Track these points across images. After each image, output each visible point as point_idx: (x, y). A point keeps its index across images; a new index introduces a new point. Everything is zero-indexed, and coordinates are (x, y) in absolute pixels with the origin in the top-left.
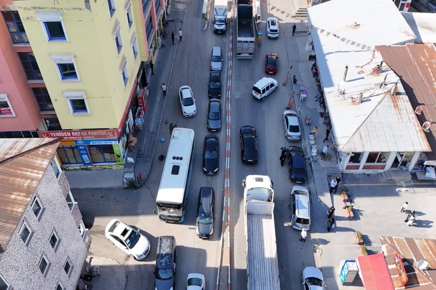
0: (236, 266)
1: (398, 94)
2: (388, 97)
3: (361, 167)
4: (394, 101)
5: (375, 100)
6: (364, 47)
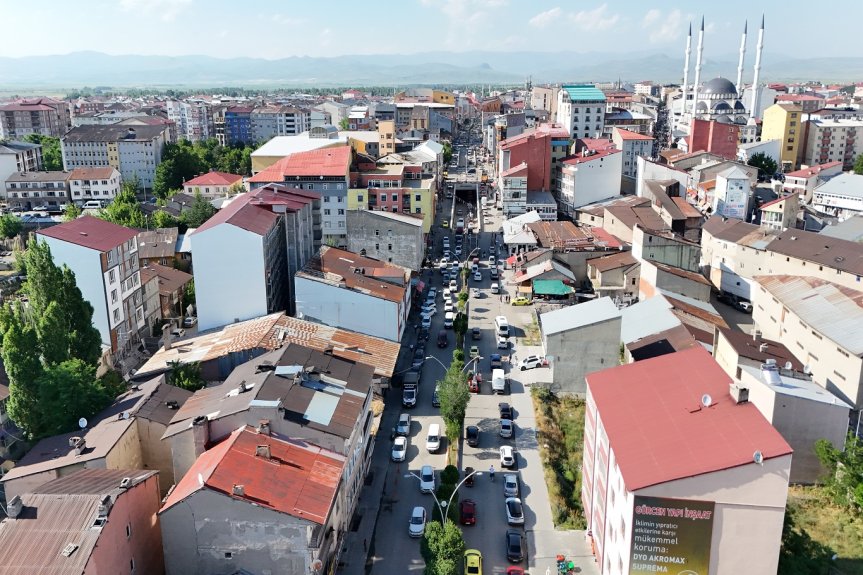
1: (529, 231)
2: (524, 232)
4: (526, 233)
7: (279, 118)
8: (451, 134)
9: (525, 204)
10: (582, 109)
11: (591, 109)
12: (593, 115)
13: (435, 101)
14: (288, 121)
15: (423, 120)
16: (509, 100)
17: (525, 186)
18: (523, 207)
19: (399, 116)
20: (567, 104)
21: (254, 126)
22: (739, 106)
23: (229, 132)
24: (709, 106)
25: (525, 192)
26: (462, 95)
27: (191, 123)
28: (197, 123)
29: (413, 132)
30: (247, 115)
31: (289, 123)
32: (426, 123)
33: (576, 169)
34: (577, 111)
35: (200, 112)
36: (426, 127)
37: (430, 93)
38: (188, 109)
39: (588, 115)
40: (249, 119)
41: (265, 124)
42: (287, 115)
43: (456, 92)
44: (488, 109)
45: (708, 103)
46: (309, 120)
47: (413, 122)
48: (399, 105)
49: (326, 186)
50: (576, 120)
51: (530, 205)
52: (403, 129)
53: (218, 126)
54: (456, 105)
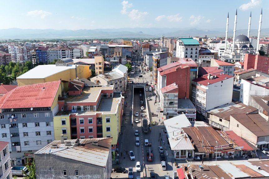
0: (147, 176)
1: (187, 137)
2: (184, 138)
3: (180, 157)
4: (186, 139)
5: (181, 139)
6: (178, 128)
7: (59, 52)
8: (131, 58)
9: (177, 109)
10: (189, 49)
11: (193, 49)
12: (194, 51)
13: (124, 44)
14: (63, 53)
15: (119, 52)
16: (152, 43)
17: (177, 98)
18: (176, 111)
19: (110, 50)
20: (182, 47)
21: (48, 55)
22: (251, 46)
23: (38, 58)
24: (239, 47)
25: (177, 102)
26: (134, 42)
27: (19, 55)
28: (21, 55)
29: (115, 58)
30: (45, 51)
31: (63, 54)
32: (120, 53)
33: (207, 88)
34: (187, 49)
35: (23, 50)
36: (121, 56)
37: (123, 41)
38: (17, 49)
39: (192, 51)
40: (46, 52)
41: (53, 54)
42: (62, 51)
43: (132, 40)
44: (145, 47)
45: (238, 45)
46: (72, 52)
47: (115, 53)
48: (110, 46)
49: (36, 115)
50: (186, 53)
51: (180, 110)
52: (111, 56)
53: (34, 55)
54: (133, 46)
